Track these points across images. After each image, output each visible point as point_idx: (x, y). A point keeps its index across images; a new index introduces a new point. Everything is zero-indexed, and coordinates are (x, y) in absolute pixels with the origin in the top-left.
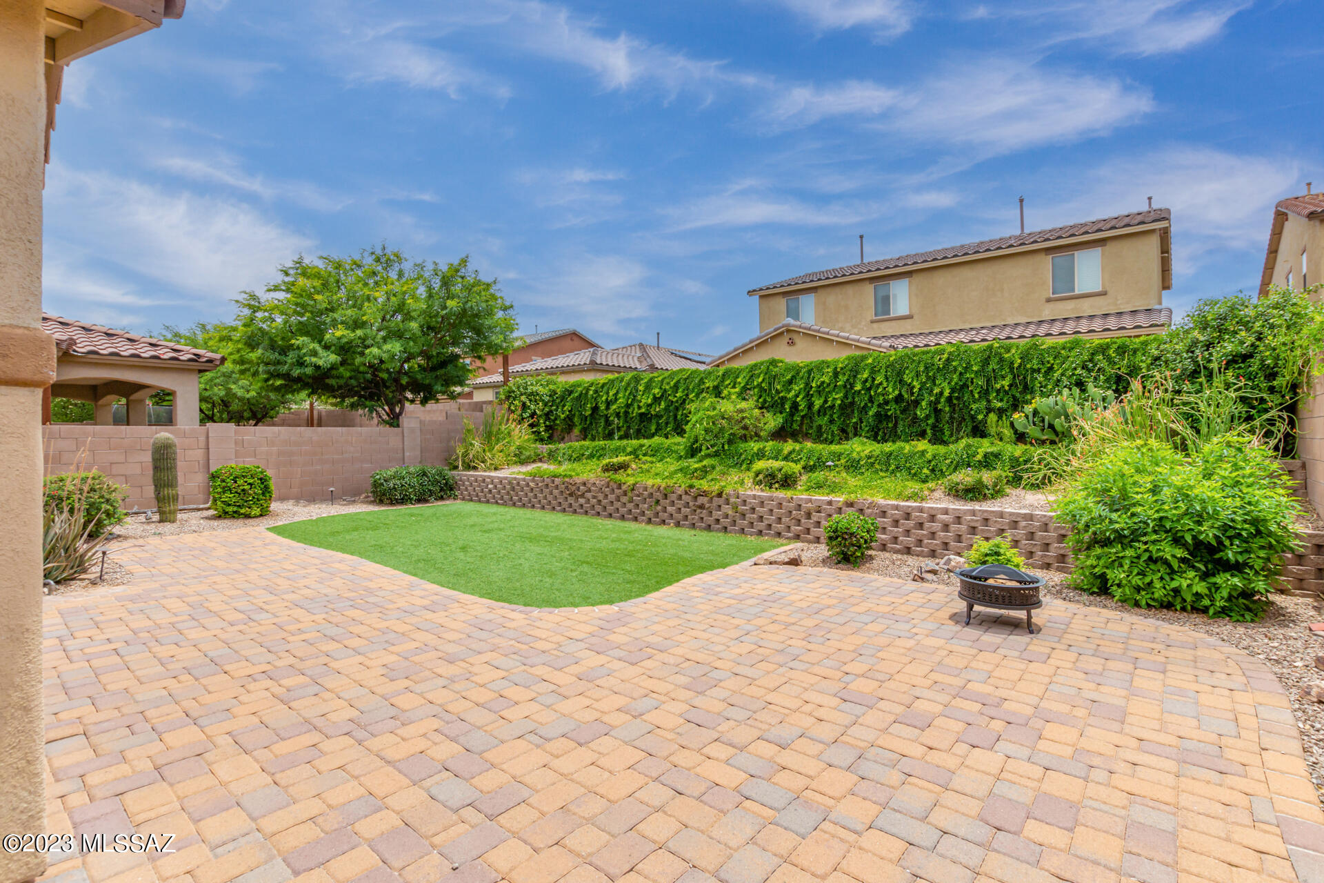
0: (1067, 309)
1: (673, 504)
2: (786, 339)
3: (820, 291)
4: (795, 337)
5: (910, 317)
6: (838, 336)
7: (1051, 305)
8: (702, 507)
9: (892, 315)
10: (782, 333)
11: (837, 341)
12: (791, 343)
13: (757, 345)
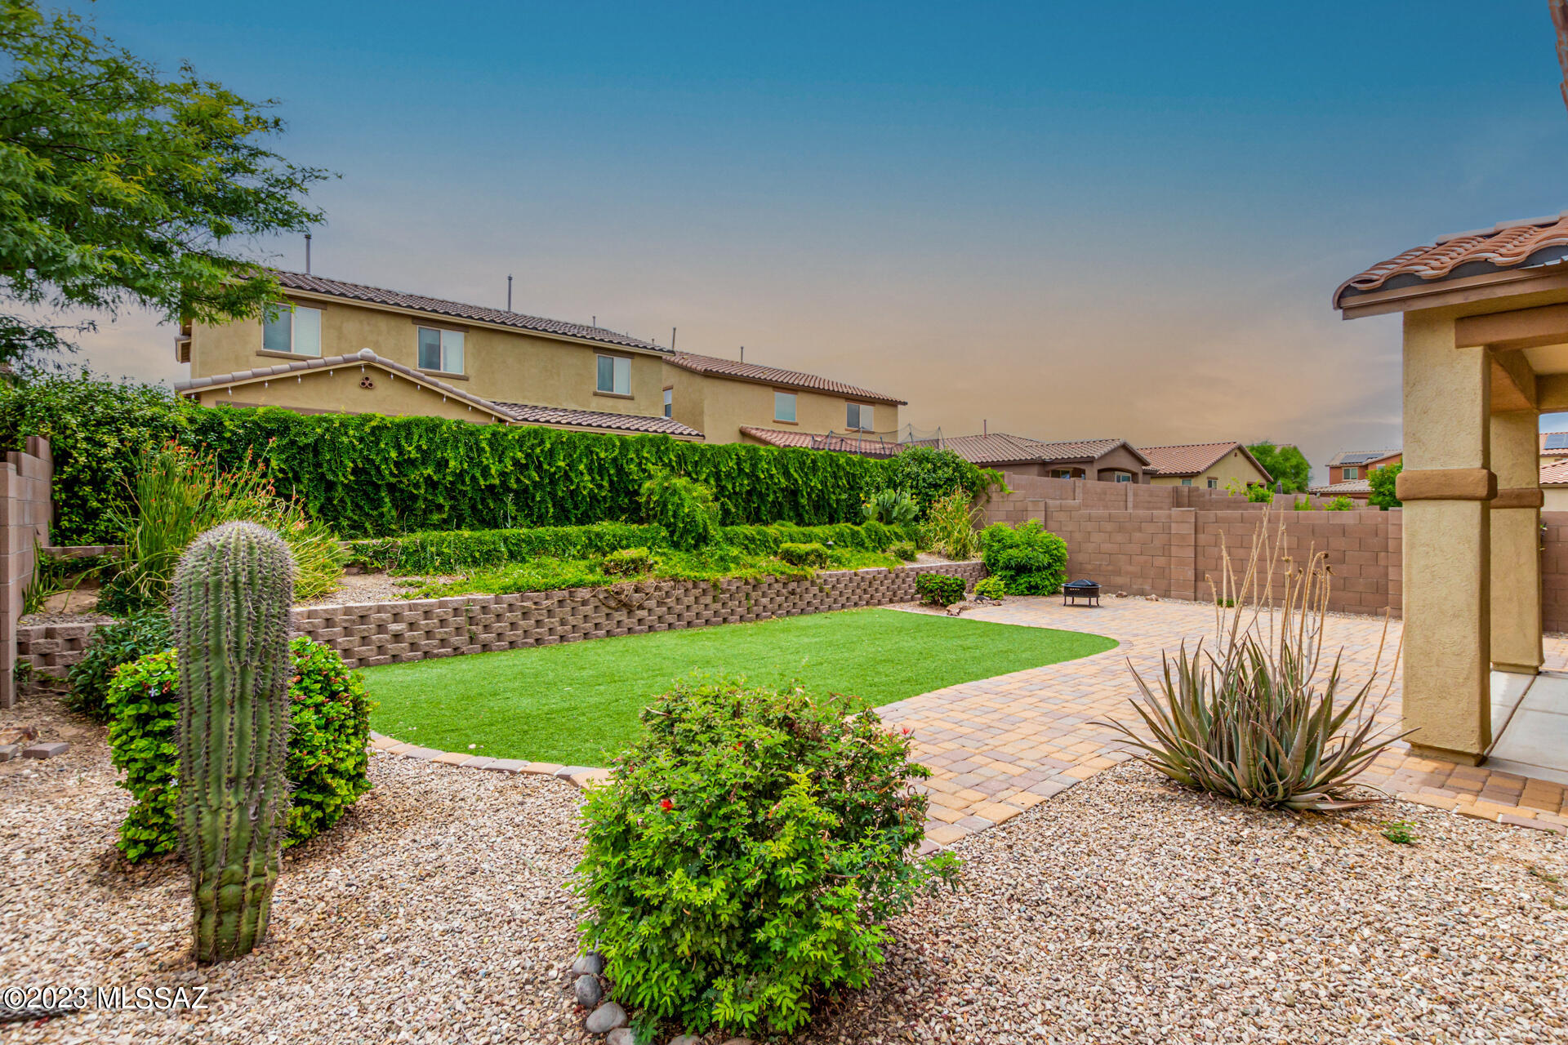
0: (607, 405)
1: (764, 595)
2: (357, 378)
3: (330, 309)
4: (375, 378)
5: (465, 379)
6: (451, 392)
7: (596, 400)
8: (793, 593)
9: (442, 371)
10: (359, 367)
11: (448, 397)
12: (367, 385)
13: (302, 376)
